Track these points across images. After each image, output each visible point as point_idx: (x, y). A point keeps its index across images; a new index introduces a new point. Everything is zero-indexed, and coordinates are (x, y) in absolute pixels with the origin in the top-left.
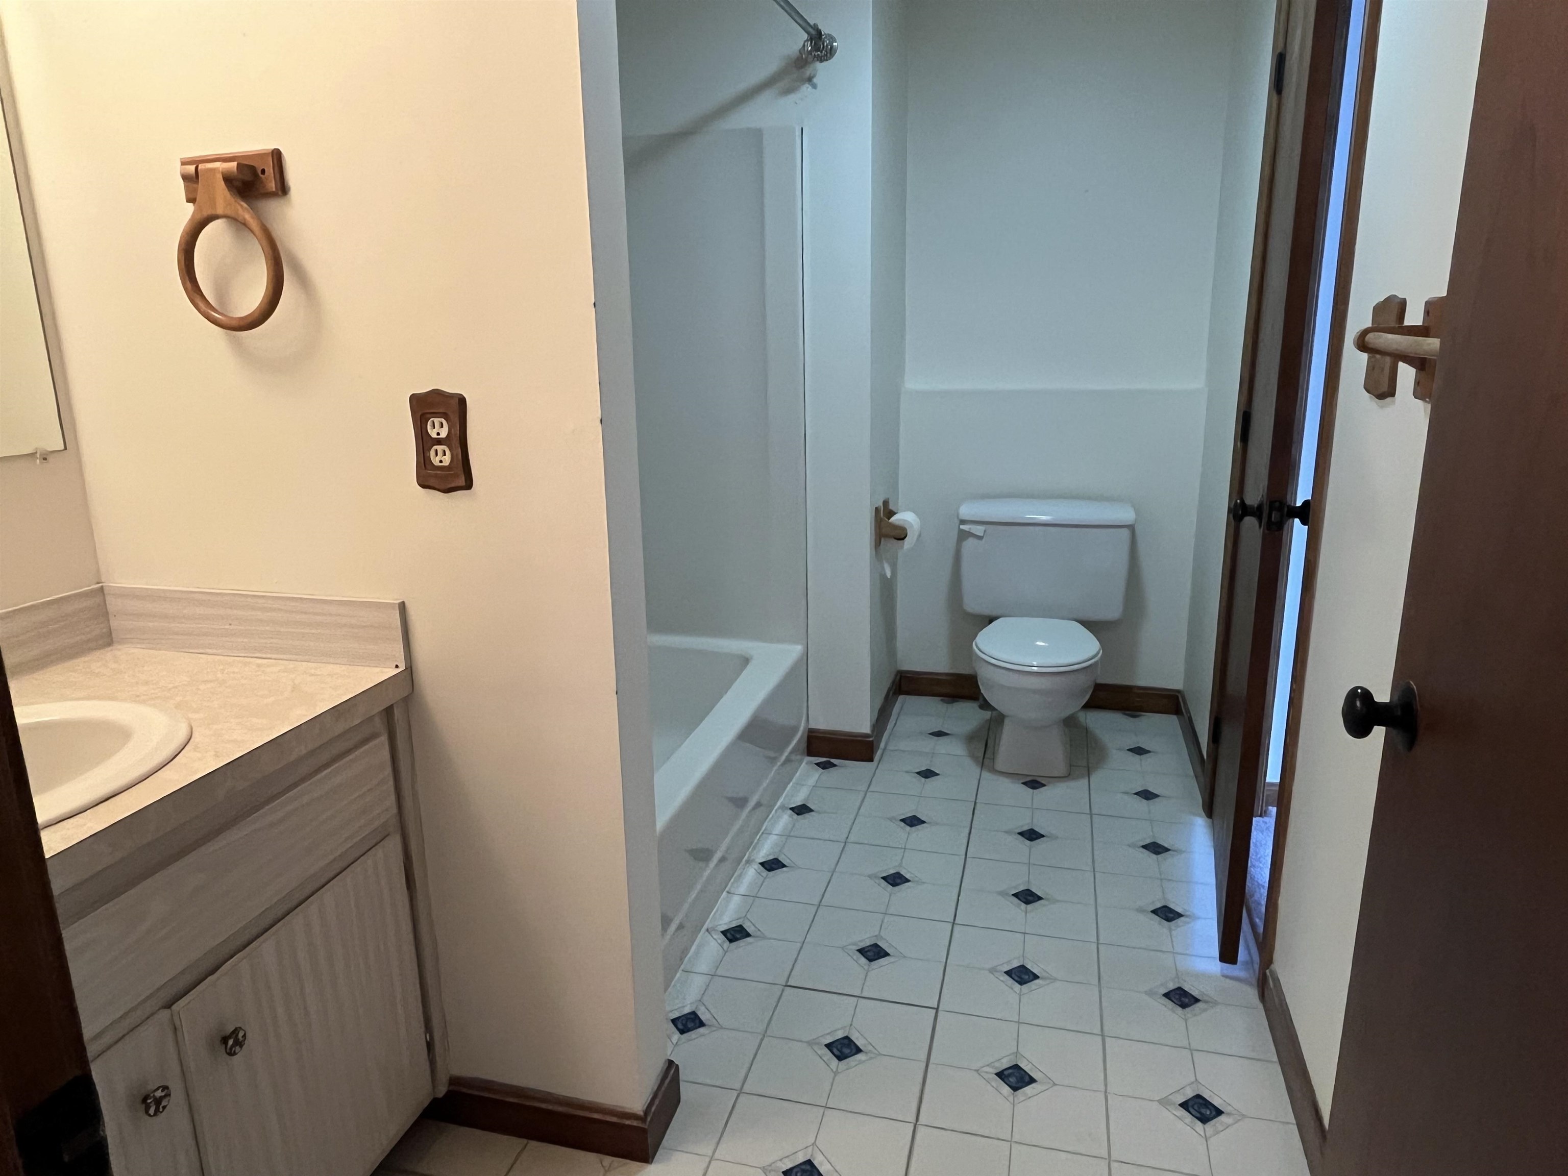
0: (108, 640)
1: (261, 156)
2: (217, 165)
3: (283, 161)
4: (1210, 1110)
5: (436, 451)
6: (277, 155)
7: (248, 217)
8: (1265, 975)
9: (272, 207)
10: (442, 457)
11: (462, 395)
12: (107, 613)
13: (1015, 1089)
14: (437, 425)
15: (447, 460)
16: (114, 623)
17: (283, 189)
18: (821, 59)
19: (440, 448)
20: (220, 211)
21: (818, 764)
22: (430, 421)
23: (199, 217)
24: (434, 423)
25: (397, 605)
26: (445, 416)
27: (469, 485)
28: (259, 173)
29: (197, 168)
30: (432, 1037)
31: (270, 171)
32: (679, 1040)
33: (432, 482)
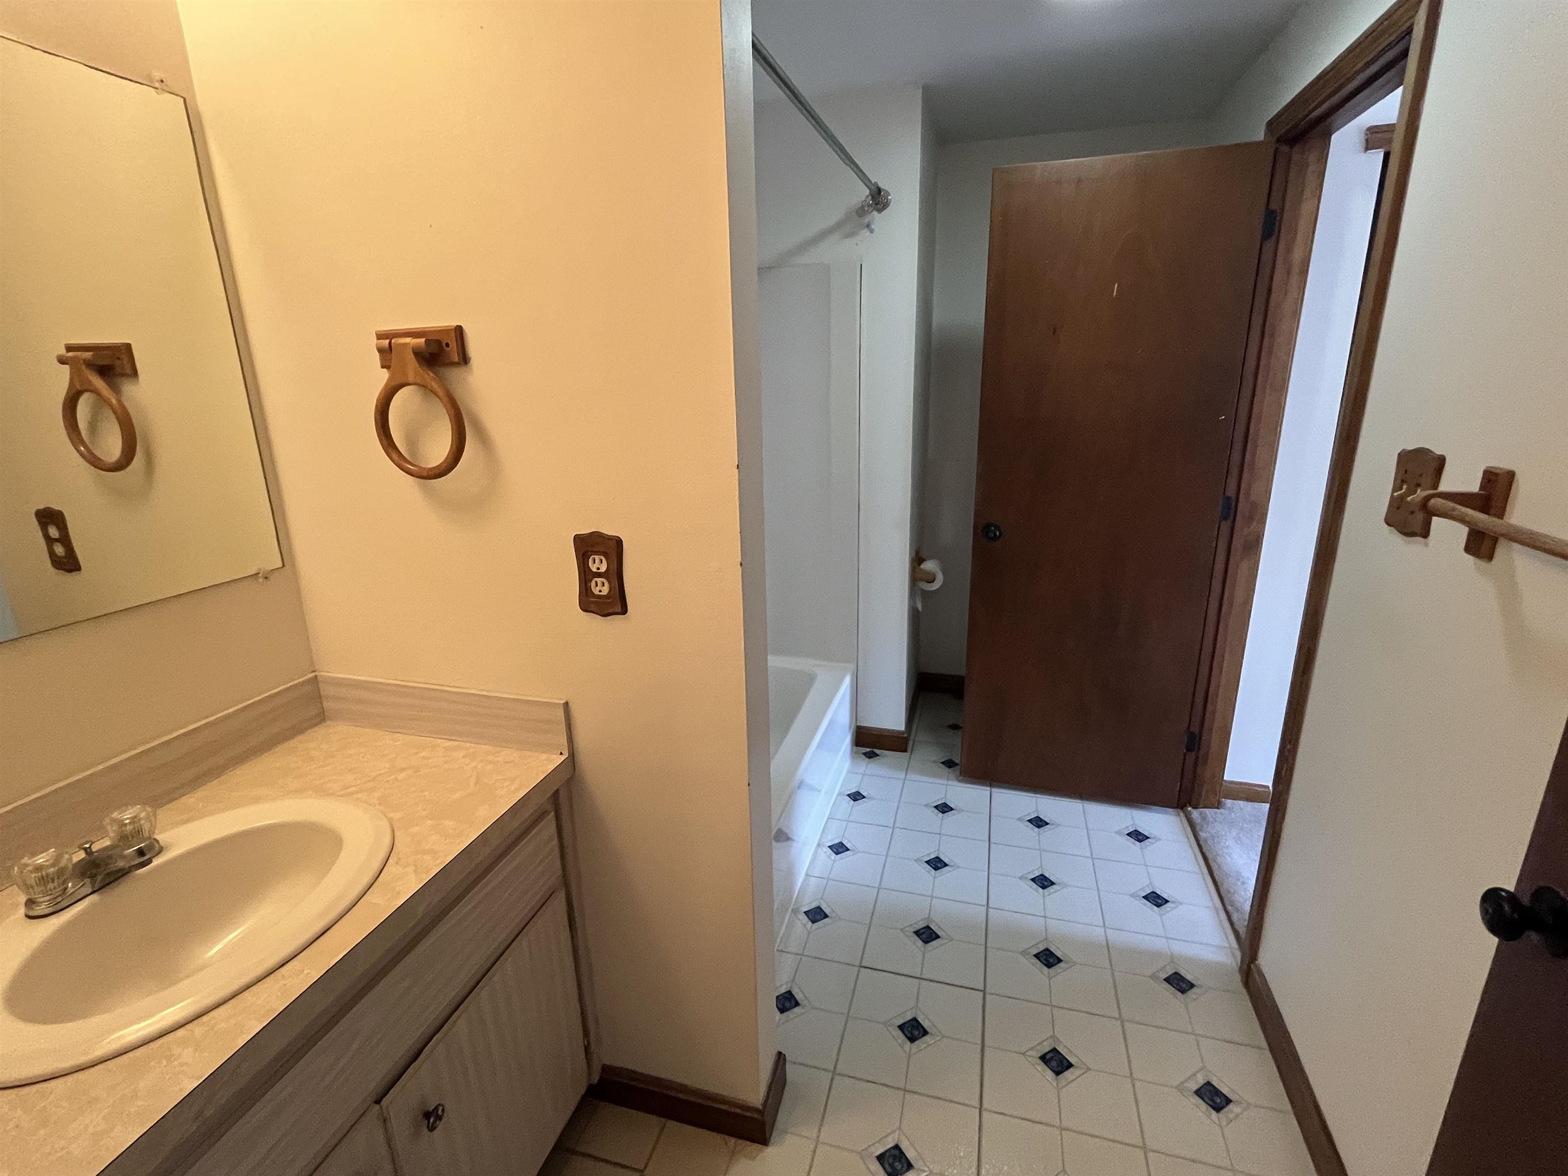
0: (321, 718)
1: (445, 331)
2: (408, 340)
3: (464, 334)
4: (1220, 1098)
5: (596, 583)
6: (459, 330)
7: (435, 385)
8: (1249, 969)
9: (454, 374)
10: (601, 588)
11: (618, 537)
12: (320, 697)
13: (1058, 1073)
14: (597, 561)
15: (605, 590)
16: (325, 704)
17: (465, 359)
18: (880, 211)
19: (599, 580)
20: (411, 379)
21: (864, 754)
22: (590, 560)
23: (393, 384)
24: (595, 560)
25: (562, 705)
26: (606, 555)
27: (624, 611)
28: (444, 345)
29: (390, 343)
30: (589, 1042)
31: (453, 345)
32: (780, 1019)
33: (592, 607)
